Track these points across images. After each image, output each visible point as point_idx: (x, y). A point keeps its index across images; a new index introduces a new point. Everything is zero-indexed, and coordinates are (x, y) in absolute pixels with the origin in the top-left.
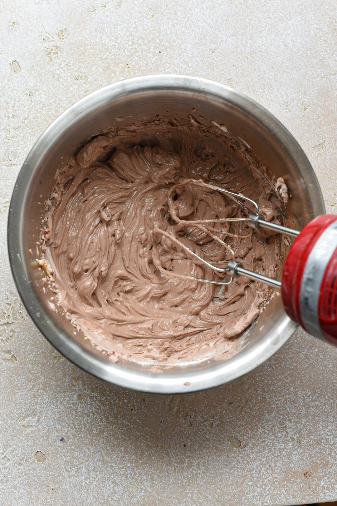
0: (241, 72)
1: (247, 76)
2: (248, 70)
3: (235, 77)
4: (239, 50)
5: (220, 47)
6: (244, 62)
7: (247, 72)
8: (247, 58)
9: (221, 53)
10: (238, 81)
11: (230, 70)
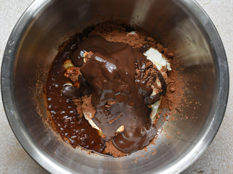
0: (225, 21)
1: (229, 24)
2: (230, 19)
3: (220, 24)
4: (224, 5)
5: (211, 3)
6: (228, 13)
7: (229, 21)
8: (230, 11)
9: (211, 7)
10: (223, 27)
11: (217, 19)
